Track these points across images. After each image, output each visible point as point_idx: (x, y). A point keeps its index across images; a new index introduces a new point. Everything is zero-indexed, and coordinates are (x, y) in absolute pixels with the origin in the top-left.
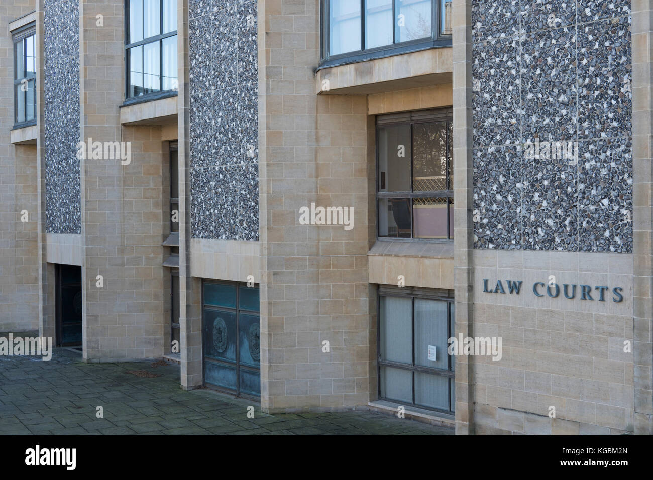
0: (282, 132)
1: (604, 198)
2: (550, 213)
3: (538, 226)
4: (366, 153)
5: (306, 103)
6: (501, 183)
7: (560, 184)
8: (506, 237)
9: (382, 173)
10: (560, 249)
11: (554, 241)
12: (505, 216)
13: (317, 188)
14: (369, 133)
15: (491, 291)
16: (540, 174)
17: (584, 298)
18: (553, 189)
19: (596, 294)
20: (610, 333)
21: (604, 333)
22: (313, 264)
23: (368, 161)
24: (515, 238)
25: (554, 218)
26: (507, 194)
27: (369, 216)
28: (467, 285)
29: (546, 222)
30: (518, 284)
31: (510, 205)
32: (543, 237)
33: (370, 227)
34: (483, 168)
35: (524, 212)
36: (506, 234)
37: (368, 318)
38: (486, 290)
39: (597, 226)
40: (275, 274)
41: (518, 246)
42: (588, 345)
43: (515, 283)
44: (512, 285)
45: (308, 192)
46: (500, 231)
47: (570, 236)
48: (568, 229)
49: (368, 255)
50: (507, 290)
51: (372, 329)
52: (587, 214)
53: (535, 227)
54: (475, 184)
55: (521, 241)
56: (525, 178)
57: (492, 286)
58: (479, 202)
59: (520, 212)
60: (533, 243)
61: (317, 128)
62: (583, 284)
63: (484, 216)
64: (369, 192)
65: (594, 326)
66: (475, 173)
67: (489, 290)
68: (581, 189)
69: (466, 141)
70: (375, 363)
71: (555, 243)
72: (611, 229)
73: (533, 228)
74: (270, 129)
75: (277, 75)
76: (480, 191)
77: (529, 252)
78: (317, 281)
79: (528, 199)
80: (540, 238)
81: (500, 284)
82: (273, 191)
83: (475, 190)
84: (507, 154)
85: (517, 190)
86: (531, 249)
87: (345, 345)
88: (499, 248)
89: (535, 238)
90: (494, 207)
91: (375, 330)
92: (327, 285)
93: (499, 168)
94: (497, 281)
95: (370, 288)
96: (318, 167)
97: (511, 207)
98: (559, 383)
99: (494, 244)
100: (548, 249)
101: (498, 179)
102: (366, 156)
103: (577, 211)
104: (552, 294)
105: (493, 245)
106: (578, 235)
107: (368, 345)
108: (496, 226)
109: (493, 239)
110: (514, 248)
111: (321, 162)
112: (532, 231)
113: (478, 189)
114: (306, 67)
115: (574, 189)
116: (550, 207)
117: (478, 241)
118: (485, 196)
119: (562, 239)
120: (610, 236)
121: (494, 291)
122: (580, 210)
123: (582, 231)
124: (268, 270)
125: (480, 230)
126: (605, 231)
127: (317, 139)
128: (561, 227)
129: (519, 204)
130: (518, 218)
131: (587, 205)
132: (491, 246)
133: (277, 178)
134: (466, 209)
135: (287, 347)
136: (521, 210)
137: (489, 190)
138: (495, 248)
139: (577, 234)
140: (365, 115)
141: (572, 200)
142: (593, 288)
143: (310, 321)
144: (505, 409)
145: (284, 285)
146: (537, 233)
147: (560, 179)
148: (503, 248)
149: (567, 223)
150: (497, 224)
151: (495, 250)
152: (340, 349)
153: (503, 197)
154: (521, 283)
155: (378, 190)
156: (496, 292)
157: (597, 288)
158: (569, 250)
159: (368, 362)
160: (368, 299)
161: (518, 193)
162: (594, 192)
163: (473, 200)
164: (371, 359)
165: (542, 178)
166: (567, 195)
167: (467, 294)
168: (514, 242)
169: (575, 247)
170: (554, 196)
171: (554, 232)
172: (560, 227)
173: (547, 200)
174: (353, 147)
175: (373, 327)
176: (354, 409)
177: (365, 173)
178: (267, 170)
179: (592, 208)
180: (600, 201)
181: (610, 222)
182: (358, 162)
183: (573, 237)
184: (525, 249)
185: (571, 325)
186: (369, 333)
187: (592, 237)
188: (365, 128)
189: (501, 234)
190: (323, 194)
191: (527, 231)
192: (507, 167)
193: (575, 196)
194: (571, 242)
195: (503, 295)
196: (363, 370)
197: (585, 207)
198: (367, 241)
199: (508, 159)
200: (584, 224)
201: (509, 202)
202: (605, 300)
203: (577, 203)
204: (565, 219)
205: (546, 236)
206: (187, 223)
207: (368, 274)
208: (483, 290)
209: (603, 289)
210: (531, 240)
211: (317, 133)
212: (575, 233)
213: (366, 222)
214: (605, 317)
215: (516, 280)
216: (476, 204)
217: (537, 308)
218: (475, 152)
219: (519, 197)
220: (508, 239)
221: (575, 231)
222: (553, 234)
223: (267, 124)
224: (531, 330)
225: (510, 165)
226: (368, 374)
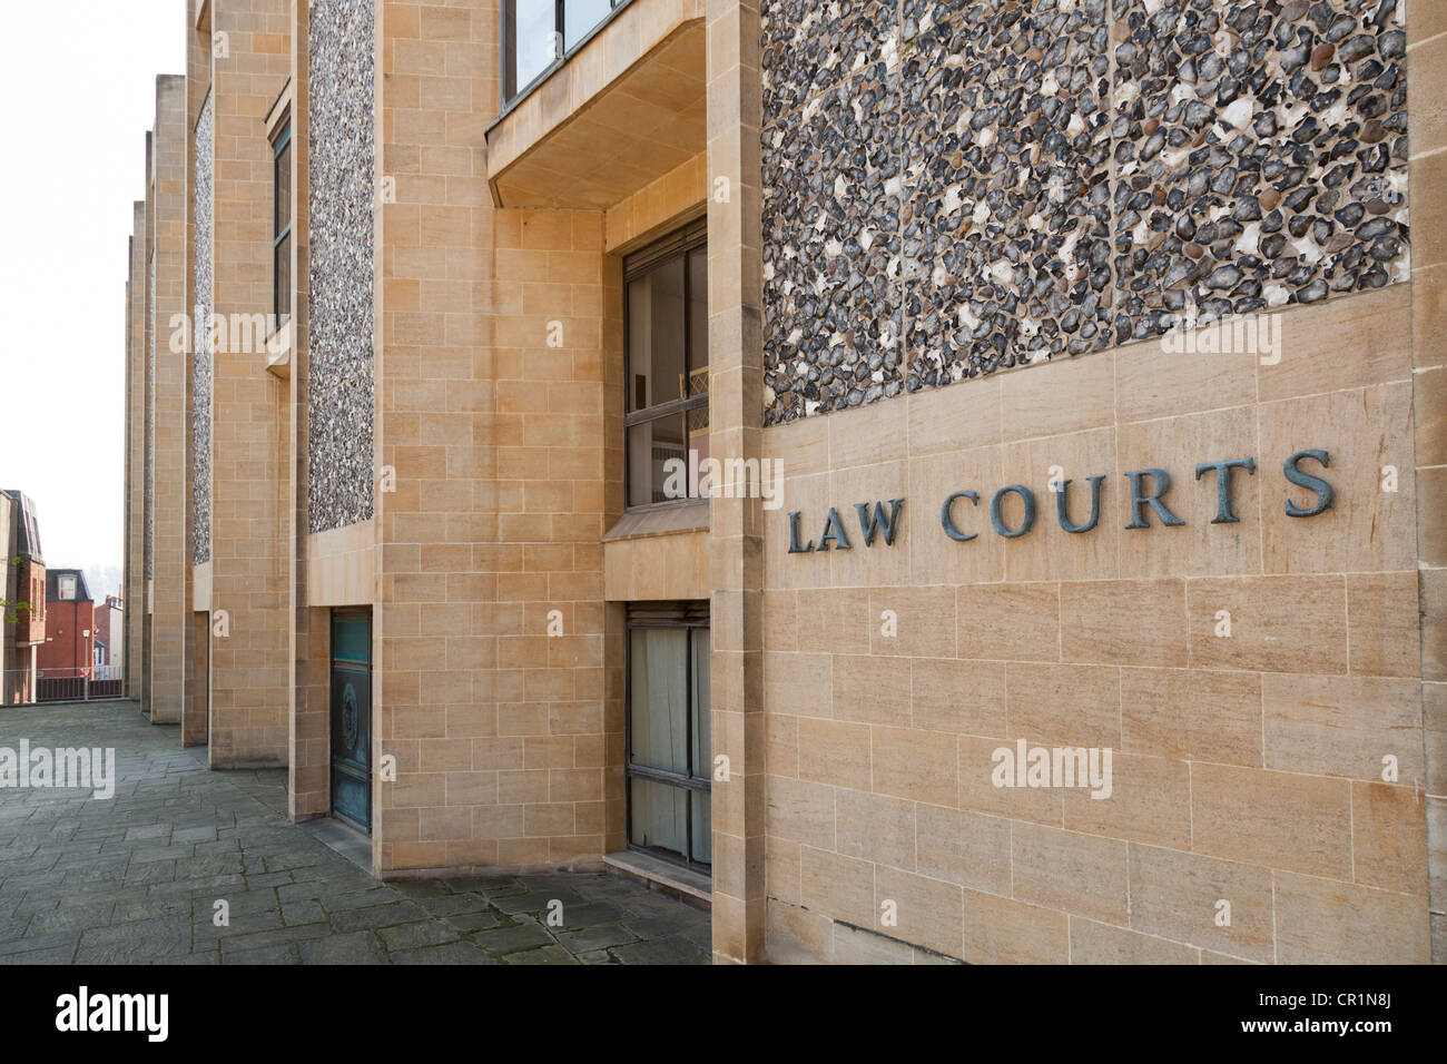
0: (418, 283)
1: (1234, 98)
2: (1003, 238)
3: (959, 300)
4: (600, 332)
5: (472, 225)
6: (839, 200)
7: (1041, 119)
8: (855, 368)
9: (637, 376)
10: (1039, 355)
11: (1017, 334)
12: (851, 303)
13: (493, 402)
14: (607, 291)
15: (810, 548)
16: (966, 117)
17: (1142, 522)
18: (1012, 147)
19: (1198, 501)
20: (1268, 656)
21: (1238, 655)
22: (483, 561)
23: (604, 347)
24: (882, 364)
25: (1013, 251)
26: (855, 228)
27: (606, 462)
28: (742, 535)
29: (985, 277)
30: (889, 509)
31: (866, 259)
32: (975, 331)
33: (609, 486)
34: (789, 177)
35: (912, 268)
36: (854, 359)
37: (602, 675)
38: (796, 548)
39: (1200, 223)
40: (398, 580)
41: (893, 387)
42: (1159, 709)
43: (879, 507)
44: (872, 518)
45: (474, 410)
46: (836, 355)
47: (1079, 298)
48: (1071, 274)
49: (604, 543)
50: (857, 534)
51: (612, 698)
52: (1150, 190)
53: (946, 305)
54: (767, 235)
55: (903, 369)
56: (914, 152)
57: (813, 533)
58: (778, 283)
59: (897, 274)
60: (938, 365)
61: (493, 276)
62: (1136, 468)
63: (791, 322)
64: (606, 412)
65: (1189, 630)
66: (767, 201)
67: (805, 544)
68: (1124, 104)
69: (739, 106)
70: (620, 770)
71: (1023, 340)
72: (1265, 214)
73: (942, 311)
74: (391, 274)
75: (408, 164)
76: (781, 250)
77: (928, 395)
78: (493, 596)
79: (923, 219)
80: (966, 337)
81: (835, 519)
82: (397, 406)
83: (769, 252)
84: (856, 104)
85: (888, 205)
86: (933, 384)
87: (553, 733)
88: (834, 409)
89: (945, 344)
90: (821, 284)
91: (622, 701)
92: (513, 606)
93: (834, 157)
94: (828, 511)
95: (608, 612)
96: (495, 358)
97: (868, 266)
98: (1040, 856)
99: (818, 400)
100: (994, 370)
101: (829, 192)
102: (600, 338)
103: (1108, 194)
104: (1012, 526)
105: (817, 404)
106: (1113, 283)
107: (603, 733)
108: (824, 342)
109: (818, 384)
110: (878, 398)
111: (502, 346)
112: (938, 320)
113: (776, 248)
114: (471, 148)
115: (1093, 118)
116: (1001, 219)
117: (775, 402)
118: (795, 259)
119: (1047, 317)
120: (1263, 247)
121: (818, 544)
122: (1123, 184)
123: (1129, 263)
124: (384, 571)
125: (782, 368)
126: (1240, 230)
127: (495, 300)
128: (1042, 276)
129: (894, 246)
130: (891, 293)
131: (1154, 154)
132: (811, 406)
133: (405, 378)
134: (740, 307)
135: (424, 736)
136: (901, 266)
137: (805, 236)
138: (822, 410)
139: (1107, 281)
140: (600, 254)
141: (1087, 161)
142: (1184, 473)
143: (476, 681)
144: (854, 928)
145: (420, 603)
146: (956, 325)
147: (1037, 99)
148: (845, 407)
149: (1065, 253)
150: (827, 334)
151: (824, 418)
152: (541, 742)
153: (845, 244)
154: (899, 506)
155: (628, 409)
156: (825, 547)
157: (1202, 473)
158: (1075, 354)
159: (603, 768)
160: (602, 635)
161: (890, 211)
162: (1182, 92)
163: (763, 285)
164: (610, 761)
165: (974, 127)
166: (1066, 149)
167: (741, 564)
168: (878, 376)
169: (1099, 334)
170: (1015, 173)
171: (1017, 299)
172: (1039, 278)
173: (989, 199)
174: (573, 319)
175: (615, 695)
176: (571, 869)
177: (598, 372)
178: (385, 360)
179: (1175, 158)
180: (1211, 119)
181: (1264, 185)
182: (583, 350)
183: (1092, 300)
184: (914, 391)
185: (1087, 635)
186: (606, 708)
187: (1177, 274)
188: (599, 279)
189: (839, 363)
190: (508, 414)
191: (919, 326)
192: (858, 141)
193: (1099, 139)
194: (1084, 318)
195: (846, 556)
196: (592, 785)
197: (1144, 166)
198: (602, 514)
199: (859, 117)
200: (1140, 235)
201: (862, 253)
202: (1242, 514)
203: (1111, 165)
204: (1059, 241)
205: (987, 326)
206: (299, 506)
207: (603, 584)
208: (789, 549)
209: (1231, 471)
210: (934, 354)
211: (494, 287)
212: (1101, 279)
213: (600, 474)
214: (1240, 589)
215: (885, 497)
216: (770, 291)
217: (957, 586)
218: (767, 141)
219: (894, 223)
220: (860, 373)
221: (1099, 271)
222: (1013, 311)
223: (385, 266)
224: (935, 662)
225: (865, 131)
226: (603, 795)
